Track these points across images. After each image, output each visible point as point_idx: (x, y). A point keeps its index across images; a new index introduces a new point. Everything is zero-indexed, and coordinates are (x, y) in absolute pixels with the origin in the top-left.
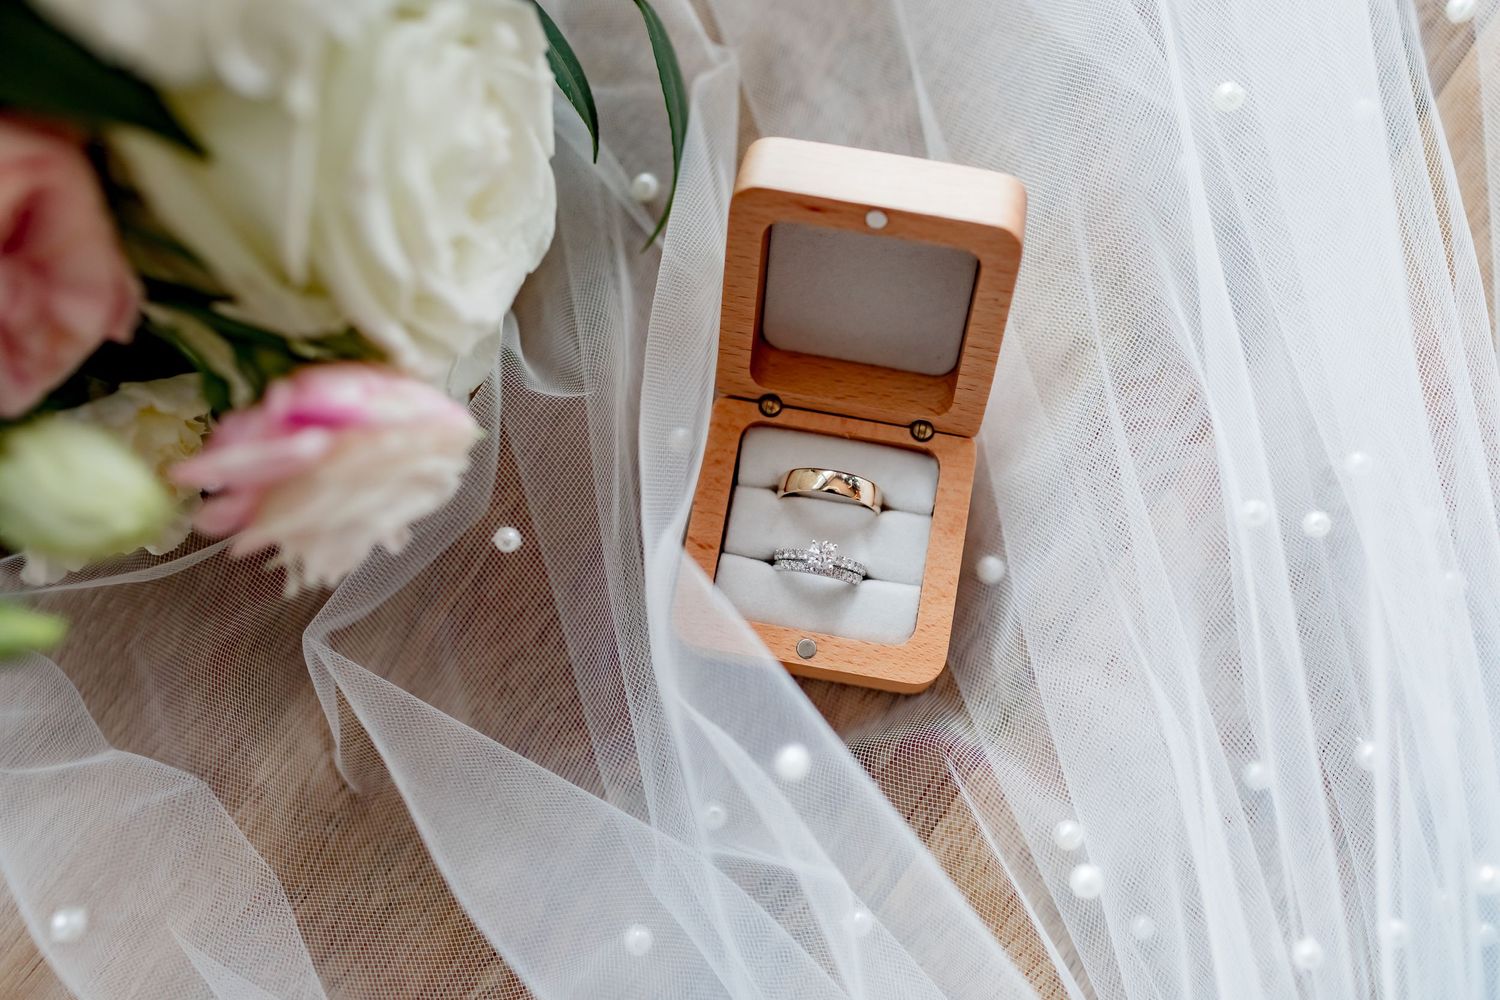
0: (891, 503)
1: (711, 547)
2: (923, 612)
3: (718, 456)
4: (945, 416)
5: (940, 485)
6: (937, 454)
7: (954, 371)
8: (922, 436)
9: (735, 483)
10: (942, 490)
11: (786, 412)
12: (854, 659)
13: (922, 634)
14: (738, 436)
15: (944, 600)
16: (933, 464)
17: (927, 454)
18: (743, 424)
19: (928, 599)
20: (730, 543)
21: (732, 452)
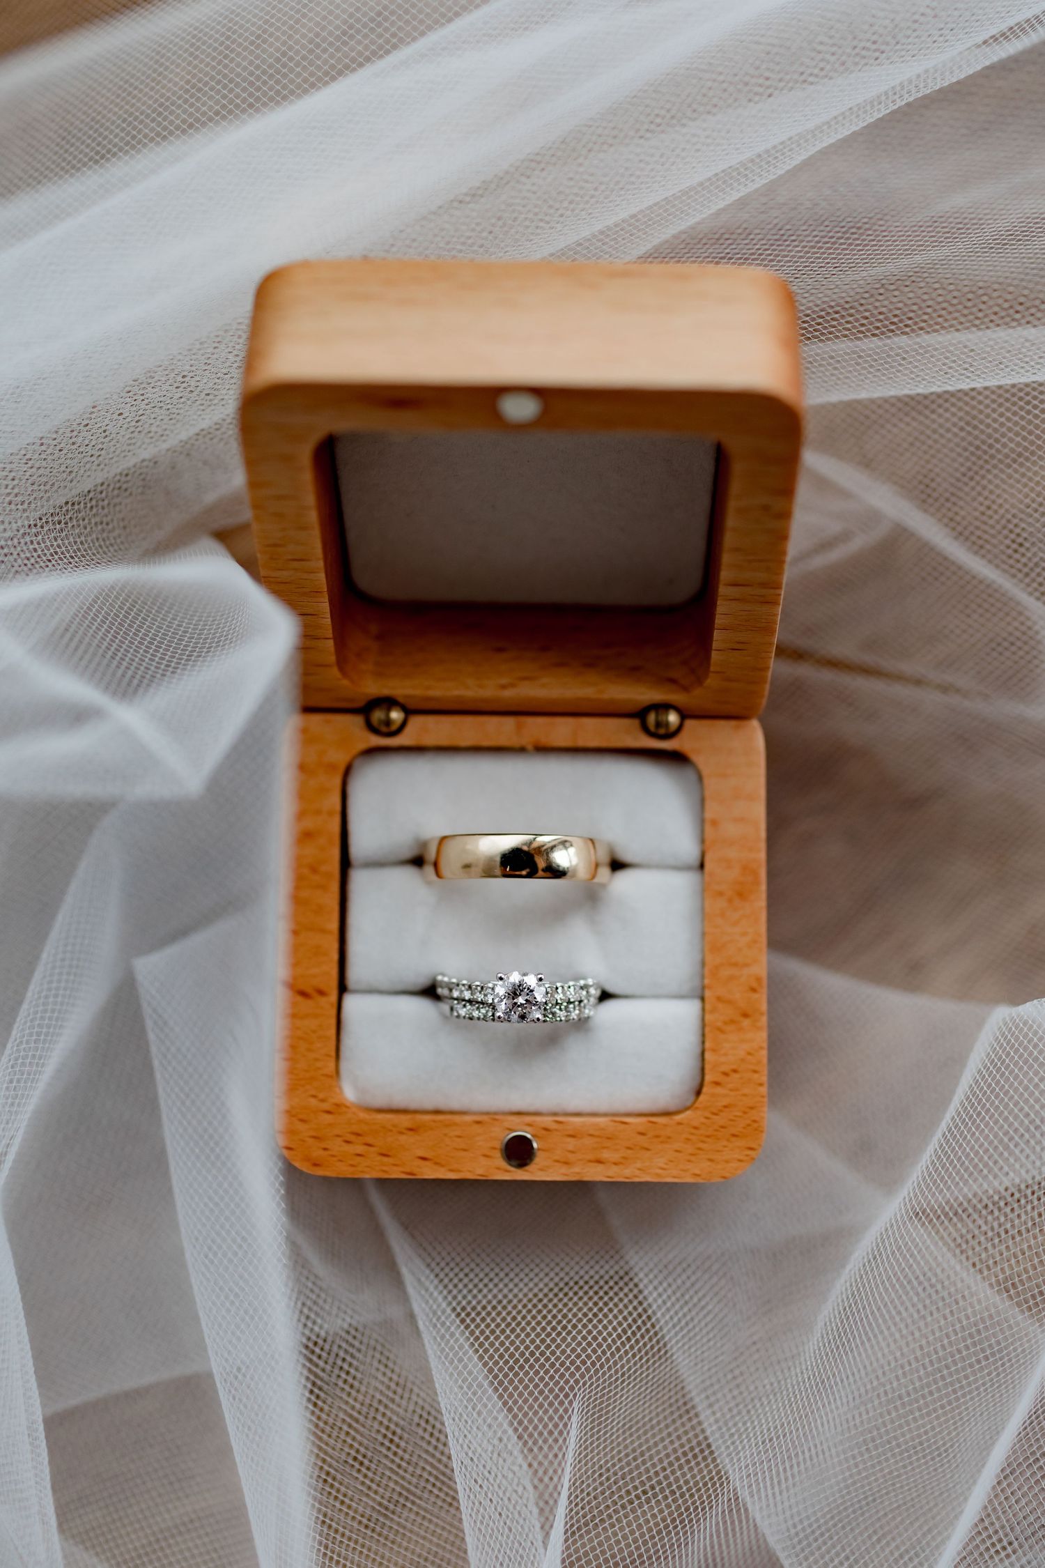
0: (625, 856)
1: (321, 993)
2: (714, 1050)
3: (309, 824)
4: (698, 692)
5: (708, 815)
6: (694, 757)
7: (705, 597)
8: (662, 731)
9: (346, 863)
10: (714, 823)
11: (416, 722)
12: (605, 1155)
13: (719, 1090)
14: (337, 781)
15: (746, 1023)
16: (690, 774)
17: (677, 759)
18: (340, 758)
19: (719, 1024)
20: (355, 973)
21: (330, 814)
